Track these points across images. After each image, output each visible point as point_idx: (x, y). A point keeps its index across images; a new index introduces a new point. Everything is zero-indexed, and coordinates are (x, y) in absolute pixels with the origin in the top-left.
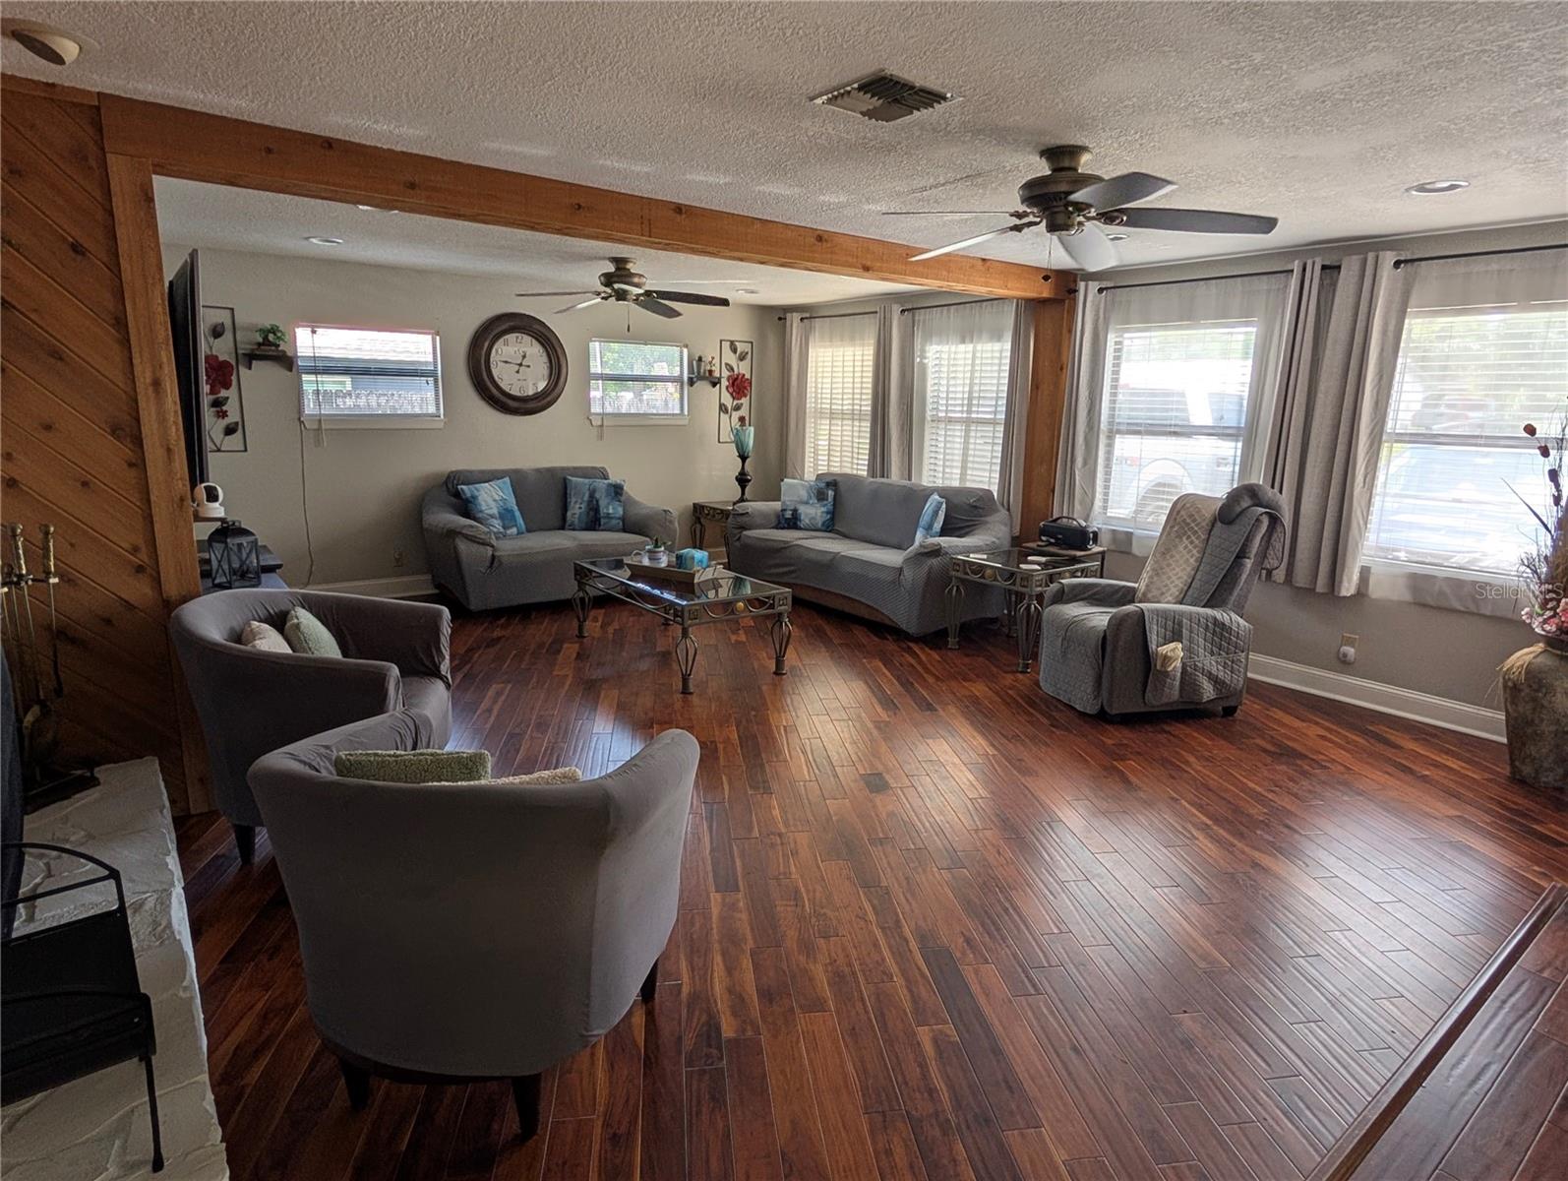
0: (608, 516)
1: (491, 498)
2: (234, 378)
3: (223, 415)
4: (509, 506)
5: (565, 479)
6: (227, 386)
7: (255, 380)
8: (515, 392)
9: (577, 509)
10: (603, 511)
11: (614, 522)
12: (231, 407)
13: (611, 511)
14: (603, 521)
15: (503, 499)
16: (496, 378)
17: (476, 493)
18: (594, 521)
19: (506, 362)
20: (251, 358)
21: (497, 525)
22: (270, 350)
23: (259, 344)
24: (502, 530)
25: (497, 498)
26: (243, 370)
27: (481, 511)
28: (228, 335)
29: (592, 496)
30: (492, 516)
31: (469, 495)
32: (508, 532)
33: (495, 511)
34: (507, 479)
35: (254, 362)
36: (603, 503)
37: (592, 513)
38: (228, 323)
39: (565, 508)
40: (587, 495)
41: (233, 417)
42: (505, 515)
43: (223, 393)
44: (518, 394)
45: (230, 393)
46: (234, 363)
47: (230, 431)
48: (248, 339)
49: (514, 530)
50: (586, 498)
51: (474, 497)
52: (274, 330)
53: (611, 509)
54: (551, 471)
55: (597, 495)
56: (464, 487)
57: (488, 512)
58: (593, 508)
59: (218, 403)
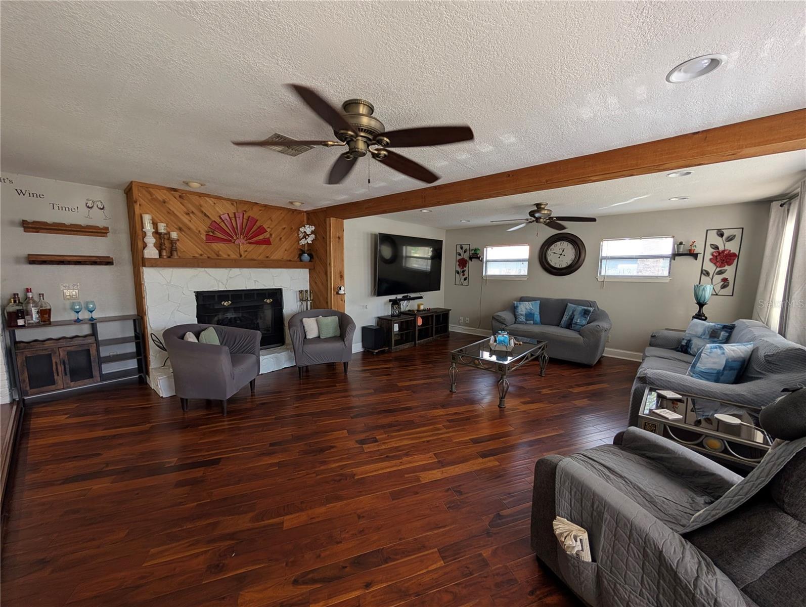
0: (576, 324)
1: (523, 308)
2: (467, 265)
3: (464, 275)
4: (533, 312)
5: (567, 304)
6: (466, 267)
7: (472, 264)
9: (566, 318)
10: (575, 320)
11: (578, 327)
12: (466, 273)
13: (578, 321)
14: (573, 325)
15: (531, 309)
16: (549, 261)
17: (519, 305)
18: (569, 326)
19: (554, 253)
20: (471, 258)
21: (522, 319)
22: (476, 256)
23: (473, 254)
24: (524, 320)
25: (528, 308)
26: (470, 261)
27: (518, 312)
28: (468, 252)
29: (572, 313)
30: (522, 315)
31: (516, 305)
32: (528, 322)
33: (524, 313)
34: (538, 302)
36: (576, 317)
37: (570, 321)
38: (468, 248)
39: (562, 318)
40: (571, 312)
41: (466, 275)
42: (529, 316)
43: (465, 269)
44: (558, 267)
45: (467, 269)
46: (468, 260)
47: (465, 279)
48: (471, 253)
49: (532, 322)
50: (570, 314)
51: (517, 307)
52: (476, 250)
54: (563, 300)
55: (575, 313)
56: (515, 302)
57: (521, 313)
58: (571, 318)
59: (463, 272)
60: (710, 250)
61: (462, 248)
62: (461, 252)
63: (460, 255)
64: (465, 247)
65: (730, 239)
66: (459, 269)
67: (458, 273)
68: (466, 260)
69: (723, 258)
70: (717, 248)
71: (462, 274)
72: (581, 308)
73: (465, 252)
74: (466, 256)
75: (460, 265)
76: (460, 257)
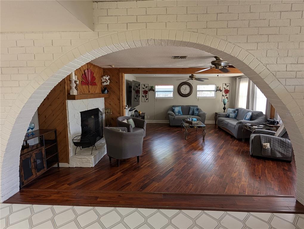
0: (195, 113)
1: (177, 109)
3: (146, 97)
5: (190, 107)
8: (184, 94)
9: (191, 112)
15: (179, 110)
16: (181, 91)
17: (175, 108)
18: (193, 114)
19: (183, 89)
20: (150, 90)
21: (177, 113)
22: (152, 89)
26: (149, 92)
27: (175, 111)
32: (179, 115)
33: (177, 111)
34: (180, 107)
38: (148, 86)
39: (189, 112)
42: (179, 112)
45: (147, 95)
47: (147, 99)
48: (149, 88)
50: (192, 110)
52: (152, 87)
53: (196, 112)
54: (188, 106)
55: (194, 110)
56: (173, 108)
58: (193, 112)
59: (146, 96)
60: (224, 89)
61: (145, 86)
62: (144, 87)
63: (144, 89)
64: (146, 85)
65: (228, 86)
66: (143, 95)
67: (143, 97)
68: (147, 91)
69: (227, 91)
70: (225, 88)
71: (145, 97)
72: (195, 108)
73: (146, 87)
74: (147, 89)
75: (144, 93)
76: (144, 90)
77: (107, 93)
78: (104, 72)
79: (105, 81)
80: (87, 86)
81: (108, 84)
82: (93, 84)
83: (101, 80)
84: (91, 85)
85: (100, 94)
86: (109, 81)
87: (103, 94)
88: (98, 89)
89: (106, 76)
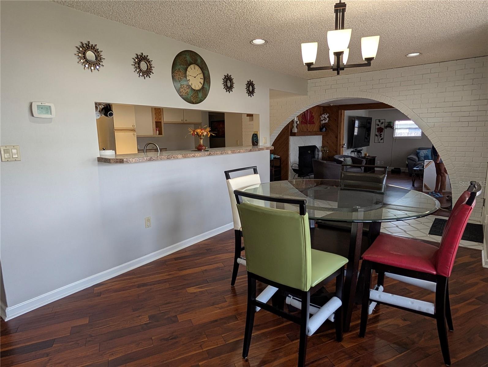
6: (382, 132)
7: (387, 131)
15: (427, 153)
17: (420, 152)
22: (390, 126)
23: (388, 125)
25: (425, 153)
26: (385, 129)
27: (420, 155)
28: (384, 124)
31: (418, 152)
35: (387, 128)
38: (384, 122)
41: (382, 137)
42: (426, 157)
43: (381, 133)
47: (382, 139)
48: (386, 124)
52: (390, 122)
56: (418, 151)
57: (422, 156)
59: (381, 135)
61: (380, 121)
62: (379, 123)
63: (378, 125)
64: (382, 121)
66: (377, 133)
67: (377, 136)
68: (383, 128)
71: (379, 136)
73: (382, 123)
74: (383, 126)
75: (378, 131)
76: (379, 127)
77: (325, 131)
78: (324, 110)
79: (324, 119)
80: (306, 125)
81: (327, 122)
82: (311, 122)
83: (320, 118)
84: (309, 124)
85: (318, 131)
86: (328, 118)
87: (321, 132)
88: (316, 128)
89: (325, 114)
